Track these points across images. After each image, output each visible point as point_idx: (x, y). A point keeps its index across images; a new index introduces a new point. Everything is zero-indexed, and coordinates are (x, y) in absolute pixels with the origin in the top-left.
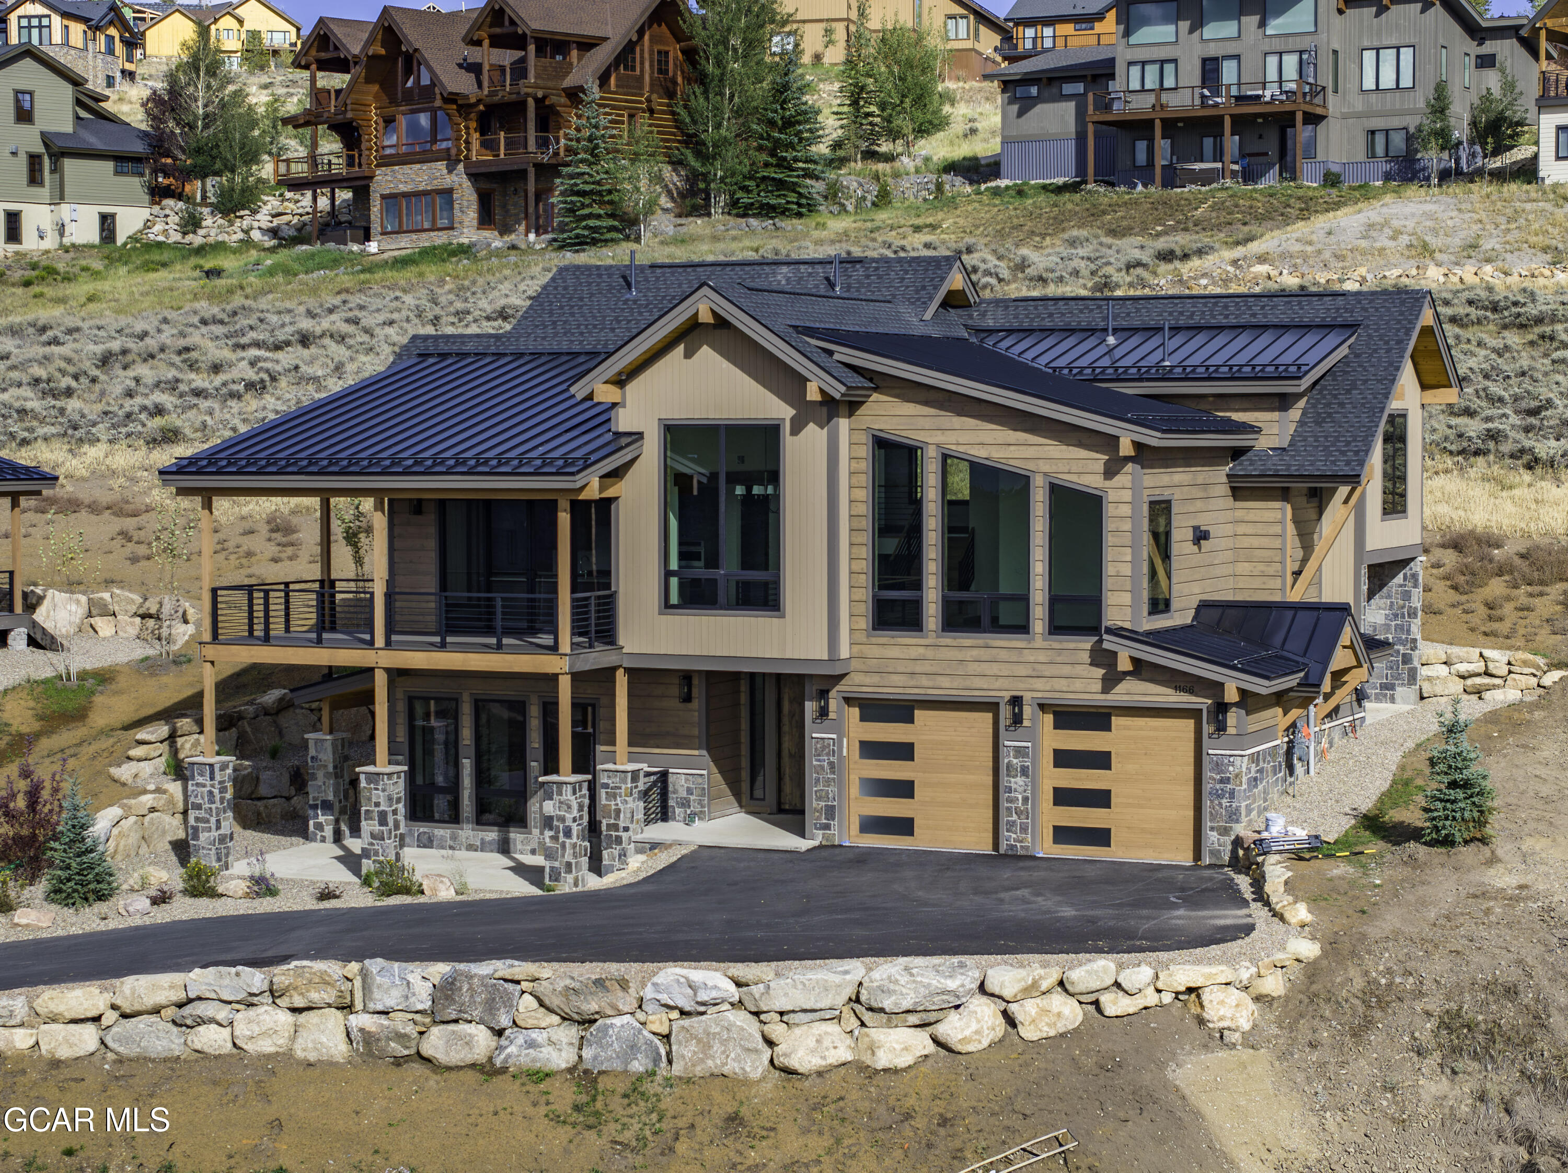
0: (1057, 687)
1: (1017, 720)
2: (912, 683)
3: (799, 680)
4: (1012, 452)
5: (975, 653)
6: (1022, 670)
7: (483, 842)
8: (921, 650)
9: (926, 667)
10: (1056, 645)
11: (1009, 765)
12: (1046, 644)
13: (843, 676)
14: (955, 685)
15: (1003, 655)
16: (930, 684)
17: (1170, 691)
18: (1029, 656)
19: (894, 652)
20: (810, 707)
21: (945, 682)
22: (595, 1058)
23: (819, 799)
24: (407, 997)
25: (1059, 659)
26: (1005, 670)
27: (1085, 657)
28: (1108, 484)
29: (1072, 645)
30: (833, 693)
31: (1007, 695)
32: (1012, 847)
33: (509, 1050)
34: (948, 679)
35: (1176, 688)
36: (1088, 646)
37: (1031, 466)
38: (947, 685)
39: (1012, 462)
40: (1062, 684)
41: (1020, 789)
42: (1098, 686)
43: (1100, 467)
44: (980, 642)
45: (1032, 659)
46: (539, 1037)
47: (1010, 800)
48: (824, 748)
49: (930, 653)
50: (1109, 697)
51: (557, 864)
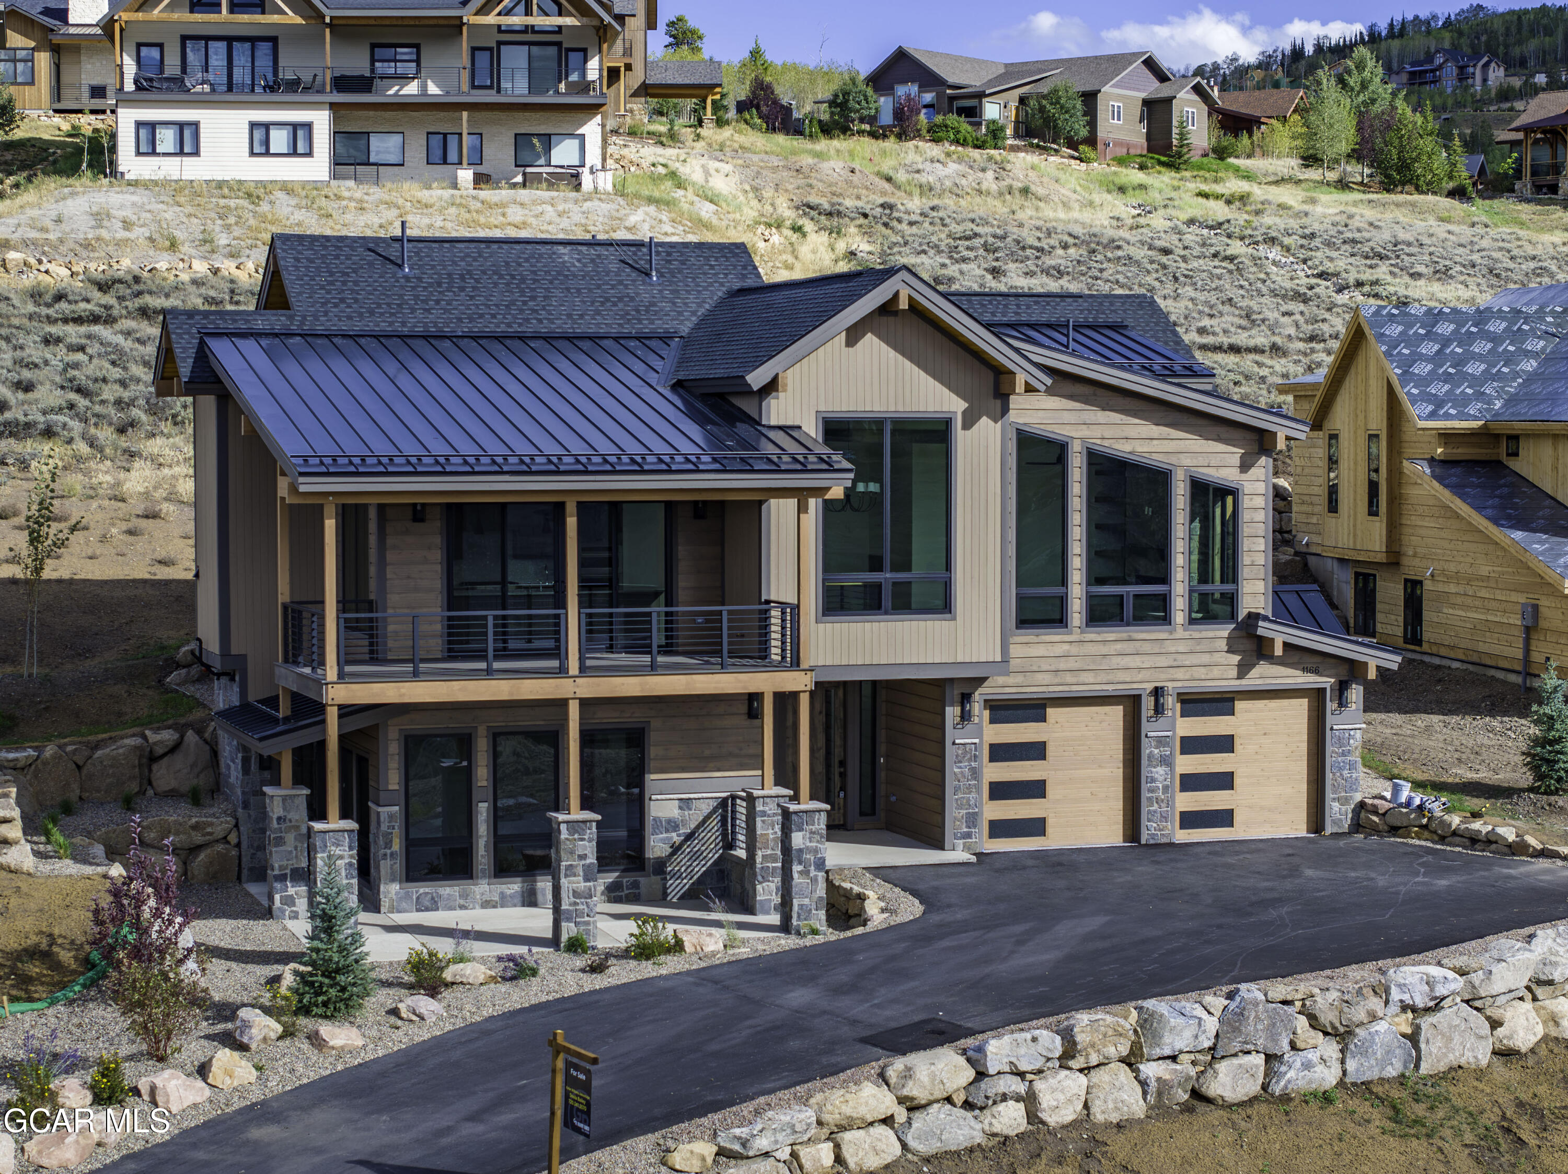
0: (1196, 676)
1: (1159, 709)
2: (1057, 681)
3: (940, 684)
4: (1156, 446)
5: (1119, 646)
6: (1163, 661)
7: (503, 896)
8: (1066, 647)
9: (1071, 664)
10: (1196, 635)
11: (1150, 756)
12: (1187, 634)
13: (984, 679)
14: (1099, 680)
15: (1147, 647)
16: (1074, 680)
17: (1298, 673)
18: (1171, 647)
19: (1040, 651)
20: (952, 713)
21: (1088, 677)
22: (1357, 1070)
23: (960, 807)
24: (1196, 1037)
25: (1198, 648)
26: (1148, 662)
27: (1223, 644)
28: (1244, 476)
29: (1210, 634)
30: (977, 696)
31: (1150, 687)
32: (1153, 836)
33: (1288, 1076)
34: (1091, 674)
35: (1303, 670)
36: (1225, 634)
37: (1173, 460)
38: (1092, 681)
39: (1155, 456)
40: (1201, 673)
41: (1161, 778)
42: (1234, 672)
43: (1236, 460)
44: (1124, 636)
45: (1173, 649)
46: (1312, 1056)
47: (1151, 790)
48: (965, 752)
49: (1074, 650)
50: (1244, 682)
51: (806, 901)
